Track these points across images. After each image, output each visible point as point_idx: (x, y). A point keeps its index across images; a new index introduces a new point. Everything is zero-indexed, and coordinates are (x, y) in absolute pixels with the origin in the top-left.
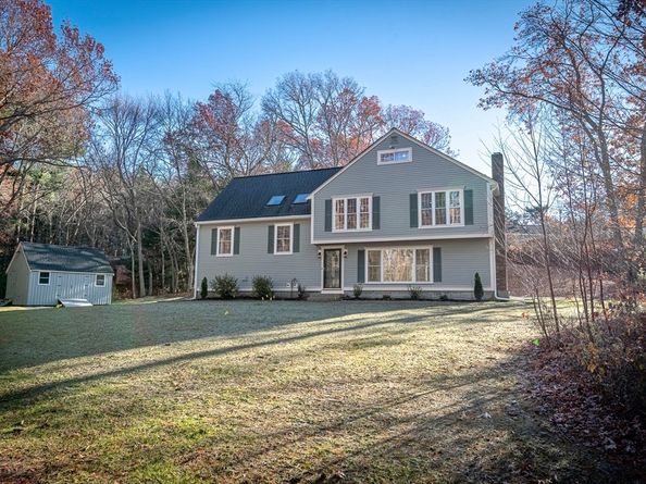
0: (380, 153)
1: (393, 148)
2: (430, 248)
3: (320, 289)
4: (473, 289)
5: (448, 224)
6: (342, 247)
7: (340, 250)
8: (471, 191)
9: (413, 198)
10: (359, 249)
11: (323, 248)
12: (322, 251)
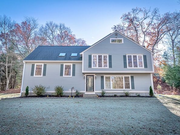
0: (111, 39)
1: (116, 38)
2: (130, 76)
3: (85, 91)
4: (149, 92)
5: (138, 67)
6: (94, 75)
7: (93, 76)
8: (146, 56)
9: (125, 57)
10: (102, 76)
11: (86, 75)
12: (85, 76)
